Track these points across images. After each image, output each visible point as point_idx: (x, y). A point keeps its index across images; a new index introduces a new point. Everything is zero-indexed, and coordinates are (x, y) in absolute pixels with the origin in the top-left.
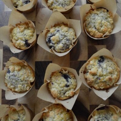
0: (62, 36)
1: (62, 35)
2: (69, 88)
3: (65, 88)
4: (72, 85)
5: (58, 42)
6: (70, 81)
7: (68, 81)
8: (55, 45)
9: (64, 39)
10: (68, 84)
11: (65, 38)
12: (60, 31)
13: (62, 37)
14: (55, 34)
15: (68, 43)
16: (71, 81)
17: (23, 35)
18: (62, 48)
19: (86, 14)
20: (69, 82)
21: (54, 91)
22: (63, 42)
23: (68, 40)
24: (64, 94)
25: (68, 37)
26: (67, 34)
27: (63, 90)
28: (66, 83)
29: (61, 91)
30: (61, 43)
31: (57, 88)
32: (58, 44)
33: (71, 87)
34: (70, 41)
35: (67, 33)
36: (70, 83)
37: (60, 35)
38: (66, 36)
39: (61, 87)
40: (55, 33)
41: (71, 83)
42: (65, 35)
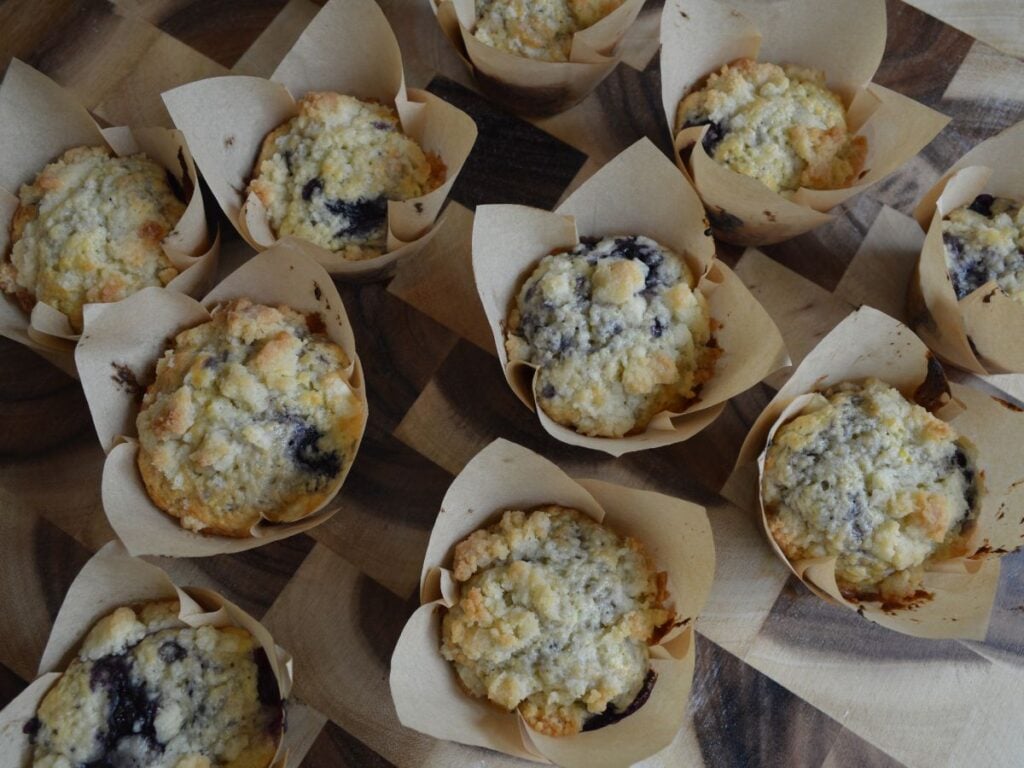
0: (611, 328)
1: (618, 330)
2: (298, 191)
3: (305, 173)
4: (301, 221)
5: (587, 290)
6: (328, 224)
7: (338, 208)
8: (583, 262)
9: (583, 323)
10: (318, 201)
11: (584, 336)
12: (645, 338)
13: (602, 321)
14: (649, 303)
15: (545, 334)
16: (321, 225)
17: (764, 130)
18: (541, 293)
19: (661, 569)
20: (328, 215)
21: (334, 109)
22: (566, 308)
23: (564, 345)
24: (287, 156)
25: (576, 360)
26: (604, 367)
27: (309, 154)
28: (333, 191)
29: (308, 141)
30: (574, 300)
31: (339, 129)
32: (582, 280)
33: (298, 207)
34: (549, 355)
35: (613, 368)
36: (316, 216)
37: (621, 320)
38: (591, 352)
39: (327, 154)
40: (656, 301)
41: (314, 223)
42: (605, 352)
